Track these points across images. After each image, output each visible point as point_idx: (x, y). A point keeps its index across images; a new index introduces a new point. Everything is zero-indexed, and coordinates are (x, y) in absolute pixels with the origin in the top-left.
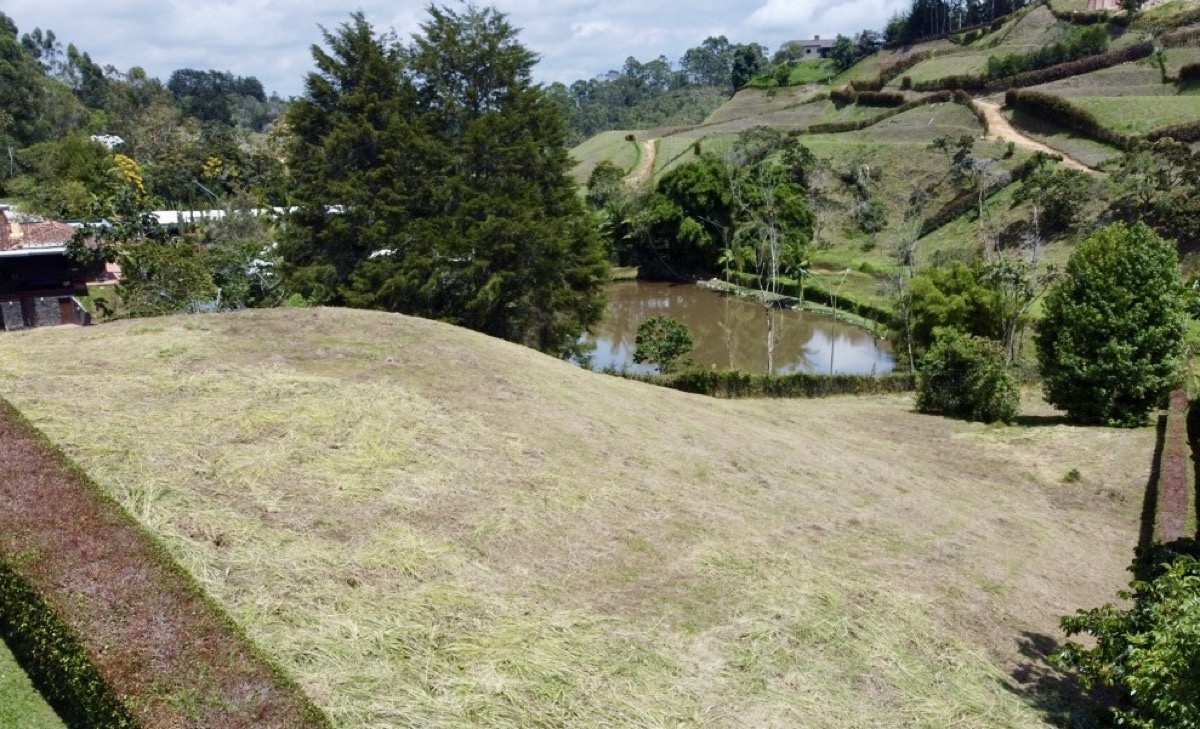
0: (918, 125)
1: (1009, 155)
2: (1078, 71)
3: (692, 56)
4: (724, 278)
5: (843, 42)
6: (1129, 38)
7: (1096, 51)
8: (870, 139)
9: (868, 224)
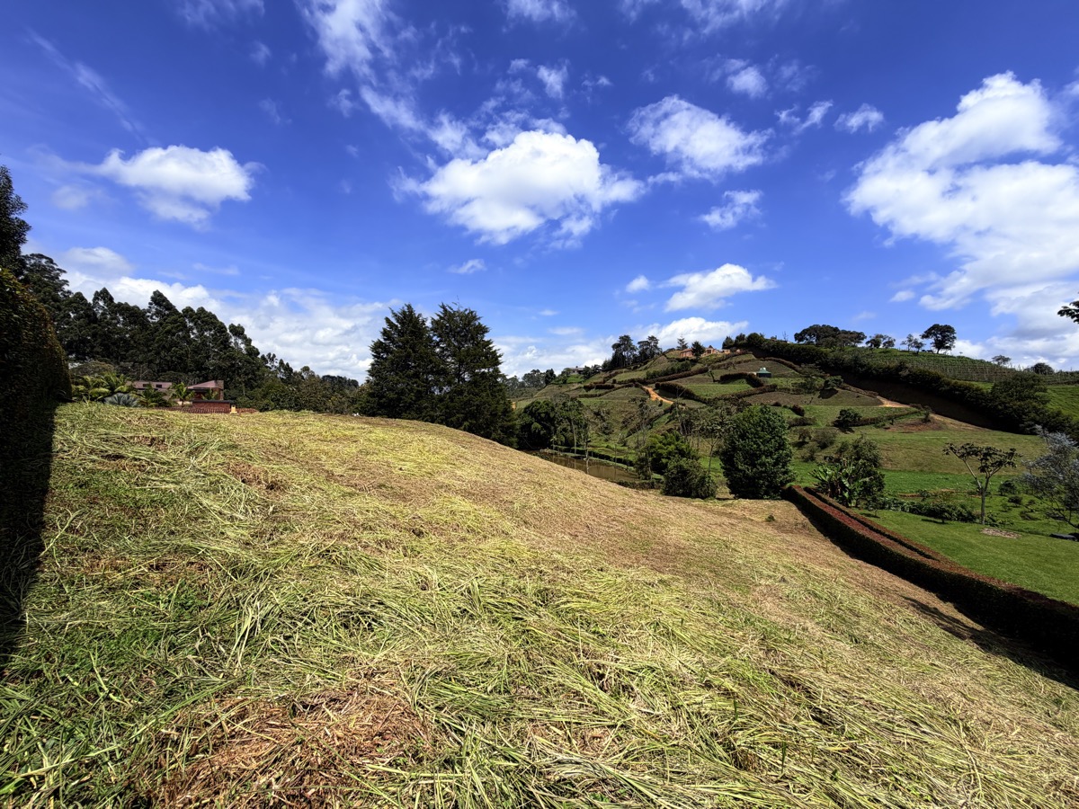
0: (621, 396)
1: (660, 405)
2: (681, 377)
3: (527, 376)
4: (552, 448)
5: (587, 368)
6: (698, 366)
7: (687, 370)
8: (604, 399)
9: (606, 431)
